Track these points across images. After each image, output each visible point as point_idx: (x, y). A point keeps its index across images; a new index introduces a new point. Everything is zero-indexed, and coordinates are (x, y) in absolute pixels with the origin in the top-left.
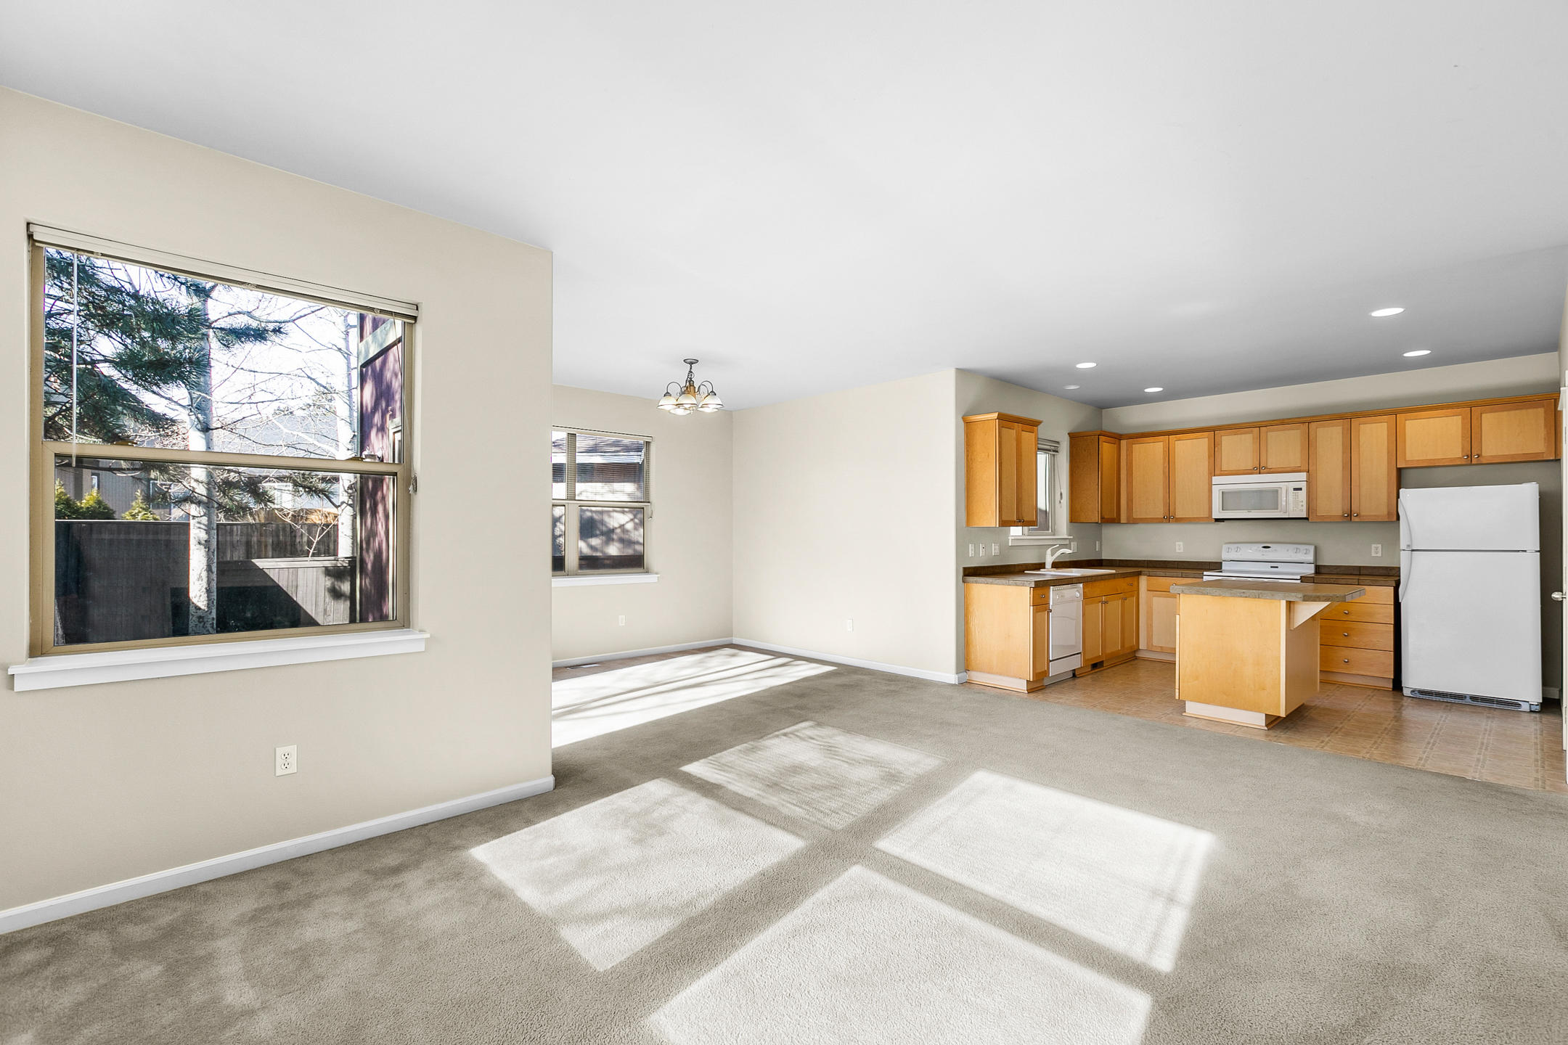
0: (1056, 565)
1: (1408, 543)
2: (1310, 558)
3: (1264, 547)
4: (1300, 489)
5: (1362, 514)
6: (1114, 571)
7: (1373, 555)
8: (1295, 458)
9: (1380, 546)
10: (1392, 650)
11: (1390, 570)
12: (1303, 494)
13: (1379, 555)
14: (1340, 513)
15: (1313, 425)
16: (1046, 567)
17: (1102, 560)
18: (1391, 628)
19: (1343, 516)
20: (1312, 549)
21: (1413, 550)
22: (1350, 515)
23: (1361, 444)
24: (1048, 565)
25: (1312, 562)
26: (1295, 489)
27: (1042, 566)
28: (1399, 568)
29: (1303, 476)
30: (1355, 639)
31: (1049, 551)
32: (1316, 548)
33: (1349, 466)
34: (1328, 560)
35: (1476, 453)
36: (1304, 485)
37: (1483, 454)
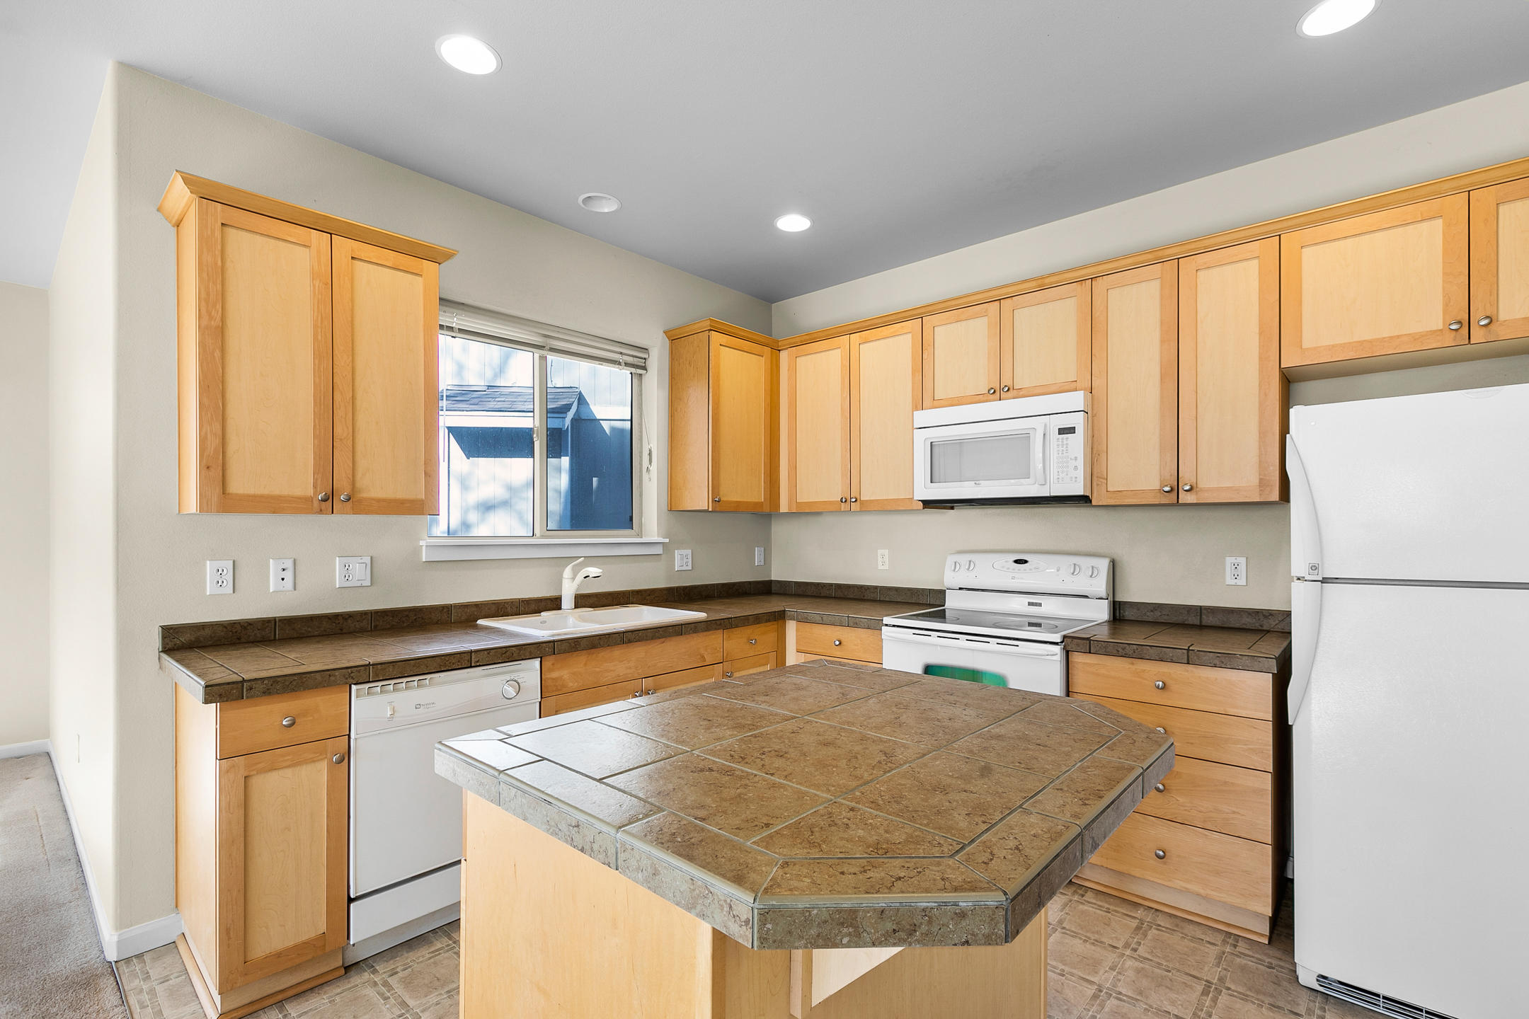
0: (582, 601)
1: (1314, 561)
2: (1099, 585)
3: (1017, 562)
4: (1071, 430)
5: (1201, 485)
6: (700, 615)
7: (1230, 580)
8: (1067, 364)
9: (1242, 561)
10: (1269, 839)
11: (1265, 617)
12: (1077, 442)
13: (1242, 581)
14: (1156, 486)
15: (1099, 284)
16: (564, 605)
17: (771, 581)
18: (1266, 783)
19: (1161, 491)
20: (1103, 565)
21: (1325, 581)
22: (1175, 490)
23: (1200, 316)
24: (568, 602)
25: (1104, 595)
26: (1062, 431)
27: (554, 603)
28: (1288, 614)
29: (1077, 400)
30: (1181, 800)
31: (567, 572)
32: (1114, 565)
33: (1173, 373)
34: (1137, 591)
35: (1481, 314)
36: (1078, 421)
37: (1503, 316)
